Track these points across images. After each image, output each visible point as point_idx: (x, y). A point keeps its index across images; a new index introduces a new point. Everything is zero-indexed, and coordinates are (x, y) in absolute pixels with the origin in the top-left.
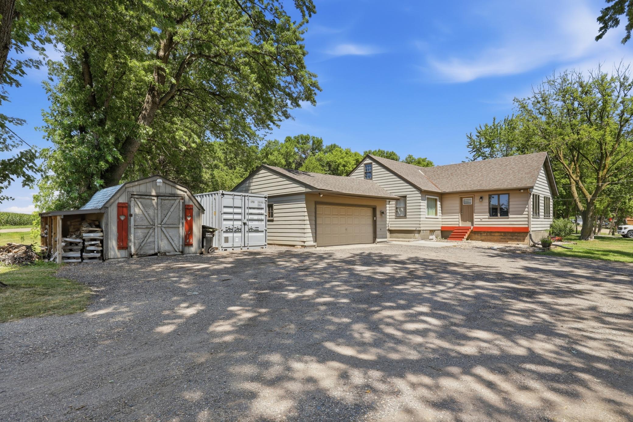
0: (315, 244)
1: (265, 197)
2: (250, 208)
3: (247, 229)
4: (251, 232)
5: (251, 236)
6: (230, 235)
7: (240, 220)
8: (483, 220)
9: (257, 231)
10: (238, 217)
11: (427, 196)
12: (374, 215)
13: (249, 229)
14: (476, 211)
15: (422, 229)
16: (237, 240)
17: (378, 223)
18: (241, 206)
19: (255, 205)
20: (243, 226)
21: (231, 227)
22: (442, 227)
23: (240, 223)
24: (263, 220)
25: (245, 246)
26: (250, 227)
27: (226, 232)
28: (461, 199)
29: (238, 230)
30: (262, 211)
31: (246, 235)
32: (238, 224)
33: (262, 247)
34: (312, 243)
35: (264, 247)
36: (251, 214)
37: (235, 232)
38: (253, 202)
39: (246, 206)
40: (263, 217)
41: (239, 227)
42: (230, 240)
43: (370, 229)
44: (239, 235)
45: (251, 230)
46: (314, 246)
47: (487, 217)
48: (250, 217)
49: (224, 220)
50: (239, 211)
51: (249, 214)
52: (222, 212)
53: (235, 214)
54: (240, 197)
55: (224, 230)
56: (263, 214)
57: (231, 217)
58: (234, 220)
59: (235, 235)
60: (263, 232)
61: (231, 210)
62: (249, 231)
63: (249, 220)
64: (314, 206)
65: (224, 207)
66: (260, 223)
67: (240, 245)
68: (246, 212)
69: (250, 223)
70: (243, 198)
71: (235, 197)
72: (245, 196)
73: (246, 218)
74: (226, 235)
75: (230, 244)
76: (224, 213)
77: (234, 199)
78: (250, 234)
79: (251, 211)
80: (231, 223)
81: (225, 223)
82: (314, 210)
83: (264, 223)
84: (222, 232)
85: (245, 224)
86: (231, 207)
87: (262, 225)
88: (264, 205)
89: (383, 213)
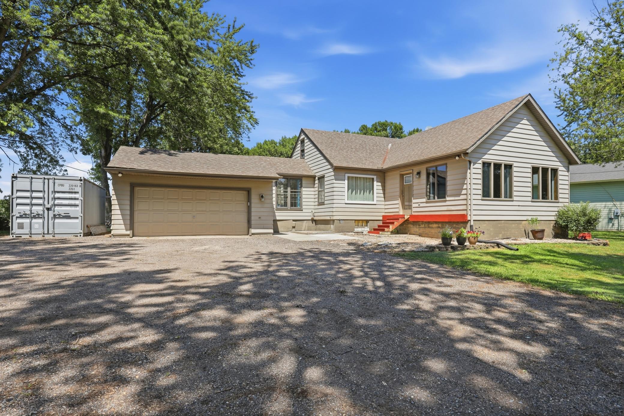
0: (128, 232)
1: (80, 180)
2: (58, 192)
3: (51, 216)
4: (59, 218)
5: (60, 223)
6: (26, 221)
7: (40, 205)
8: (422, 205)
9: (68, 217)
10: (40, 201)
11: (347, 175)
12: (249, 199)
13: (54, 215)
14: (415, 192)
15: (334, 218)
16: (36, 226)
17: (253, 210)
18: (42, 190)
19: (66, 188)
20: (46, 211)
21: (29, 212)
22: (383, 216)
23: (41, 208)
24: (78, 206)
25: (48, 233)
26: (56, 213)
27: (21, 217)
28: (402, 176)
29: (38, 216)
30: (77, 196)
31: (51, 222)
32: (37, 209)
33: (76, 235)
34: (124, 232)
35: (79, 235)
36: (59, 198)
37: (35, 217)
38: (62, 185)
39: (51, 189)
40: (77, 202)
41: (41, 212)
42: (27, 226)
43: (243, 218)
44: (41, 221)
45: (60, 216)
46: (128, 235)
47: (424, 200)
48: (57, 202)
49: (17, 204)
50: (40, 195)
51: (55, 199)
52: (14, 196)
53: (32, 198)
54: (41, 181)
55: (18, 215)
56: (78, 199)
57: (28, 201)
58: (32, 205)
59: (34, 221)
60: (77, 218)
61: (28, 194)
62: (55, 217)
63: (55, 205)
64: (128, 188)
65: (17, 191)
66: (73, 208)
67: (41, 231)
68: (51, 196)
69: (57, 208)
70: (46, 181)
71: (33, 180)
72: (48, 179)
73: (51, 203)
74: (20, 221)
75: (26, 230)
76: (17, 198)
77: (31, 182)
78: (57, 221)
79: (57, 195)
80: (28, 208)
81: (19, 207)
82: (129, 193)
83: (79, 209)
84: (14, 218)
85: (48, 209)
86: (28, 191)
87: (77, 211)
88: (79, 189)
89: (262, 197)
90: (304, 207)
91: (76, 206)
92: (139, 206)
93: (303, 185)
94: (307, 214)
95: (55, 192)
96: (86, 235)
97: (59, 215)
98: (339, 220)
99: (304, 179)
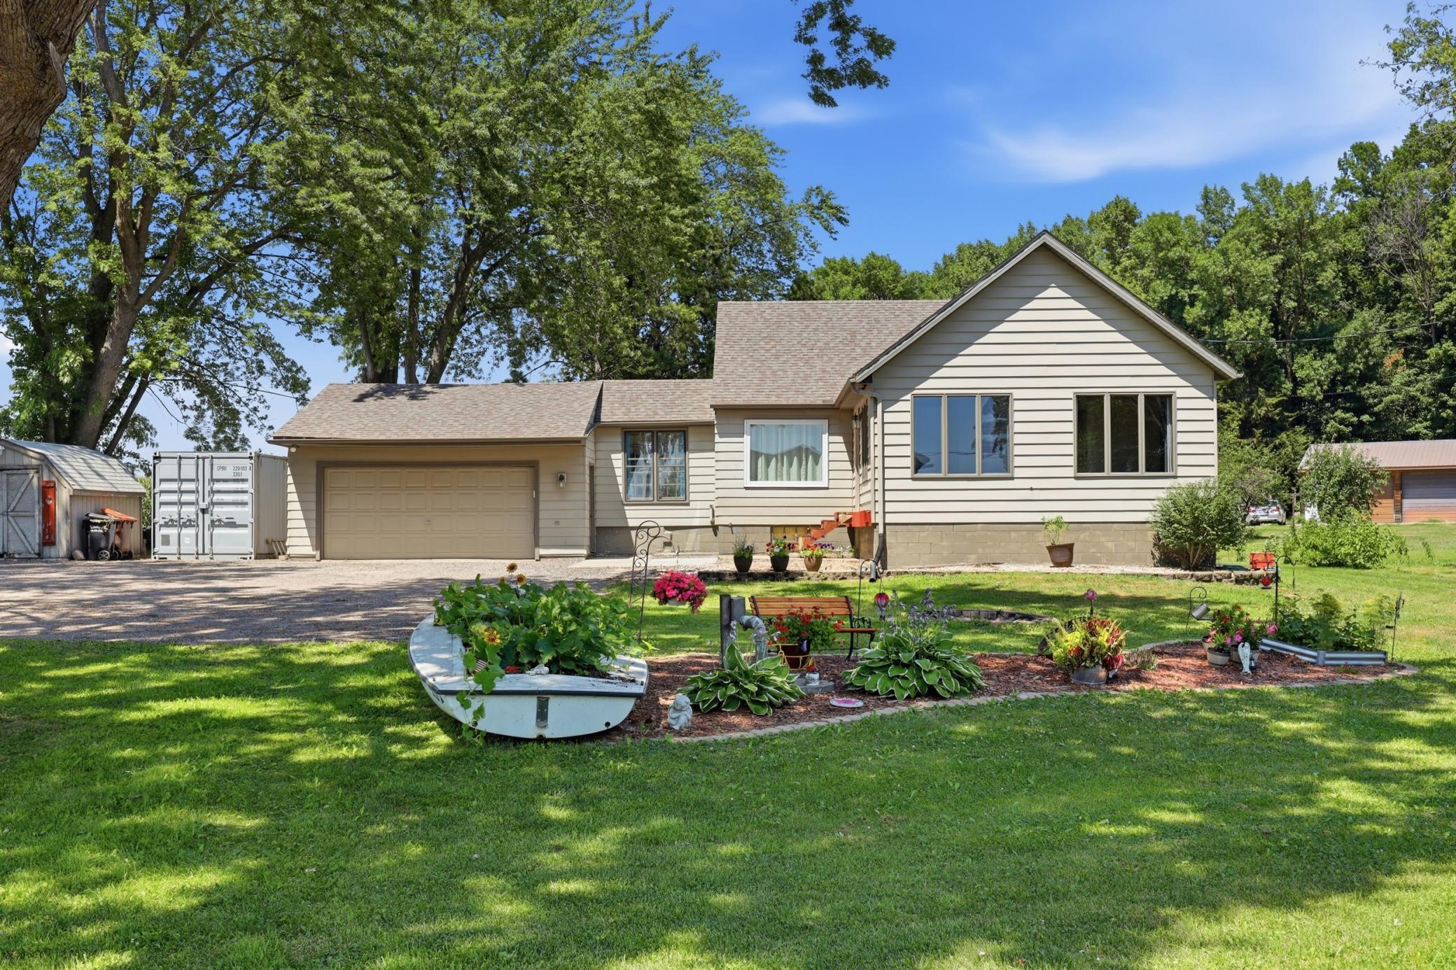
0: (314, 552)
1: (251, 458)
2: (218, 481)
3: (208, 522)
4: (220, 526)
5: (220, 535)
6: (174, 532)
7: (192, 504)
9: (232, 525)
10: (191, 498)
11: (748, 423)
13: (212, 522)
15: (718, 521)
16: (187, 541)
17: (544, 506)
18: (194, 477)
19: (229, 474)
20: (200, 515)
21: (175, 517)
23: (192, 509)
24: (246, 504)
25: (204, 554)
26: (215, 517)
27: (166, 525)
29: (189, 524)
30: (245, 486)
31: (207, 533)
32: (188, 512)
33: (244, 556)
34: (308, 551)
35: (249, 556)
36: (219, 492)
37: (184, 525)
38: (224, 468)
39: (208, 476)
40: (246, 498)
41: (193, 517)
42: (174, 540)
44: (192, 531)
45: (220, 523)
46: (314, 557)
48: (217, 497)
49: (161, 504)
50: (192, 486)
51: (213, 492)
52: (157, 490)
53: (182, 492)
54: (193, 461)
55: (162, 522)
56: (246, 492)
57: (174, 498)
58: (181, 504)
59: (185, 531)
60: (246, 526)
61: (174, 486)
62: (213, 524)
63: (213, 504)
64: (313, 471)
65: (161, 480)
66: (240, 509)
67: (193, 550)
68: (207, 488)
69: (217, 509)
70: (201, 461)
71: (183, 461)
72: (204, 459)
73: (208, 500)
74: (165, 531)
75: (173, 548)
76: (162, 492)
77: (180, 465)
78: (217, 531)
79: (217, 486)
80: (175, 509)
81: (164, 508)
82: (313, 480)
83: (248, 509)
84: (157, 526)
85: (204, 511)
86: (174, 480)
87: (245, 514)
88: (248, 474)
89: (562, 478)
90: (692, 497)
91: (244, 504)
92: (334, 502)
93: (691, 446)
94: (698, 513)
95: (213, 480)
96: (259, 556)
97: (219, 520)
98: (732, 526)
99: (691, 432)
